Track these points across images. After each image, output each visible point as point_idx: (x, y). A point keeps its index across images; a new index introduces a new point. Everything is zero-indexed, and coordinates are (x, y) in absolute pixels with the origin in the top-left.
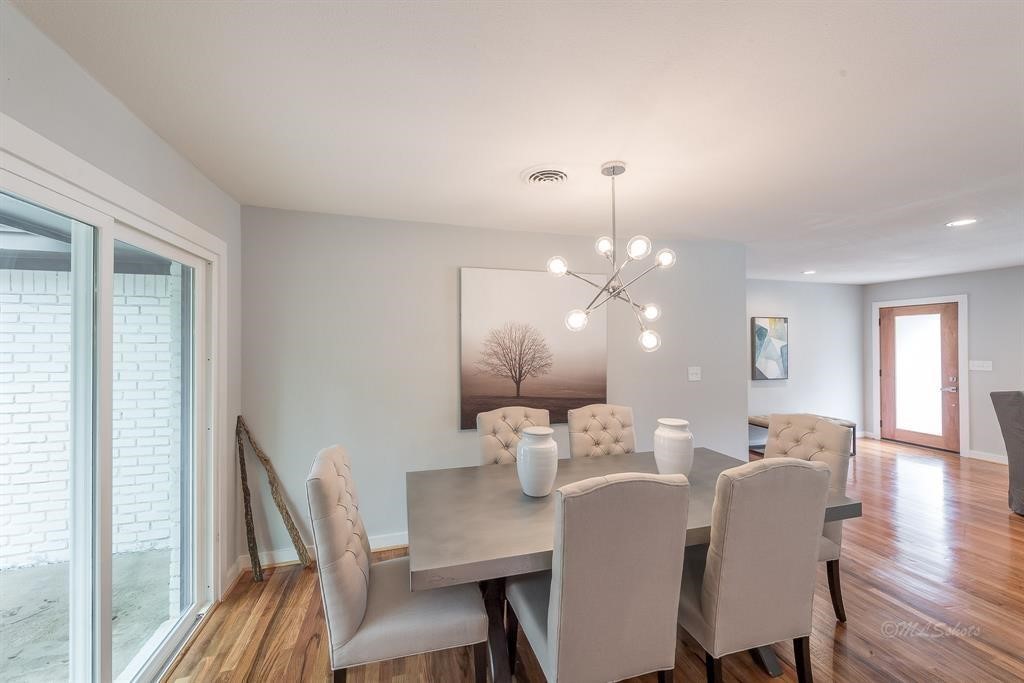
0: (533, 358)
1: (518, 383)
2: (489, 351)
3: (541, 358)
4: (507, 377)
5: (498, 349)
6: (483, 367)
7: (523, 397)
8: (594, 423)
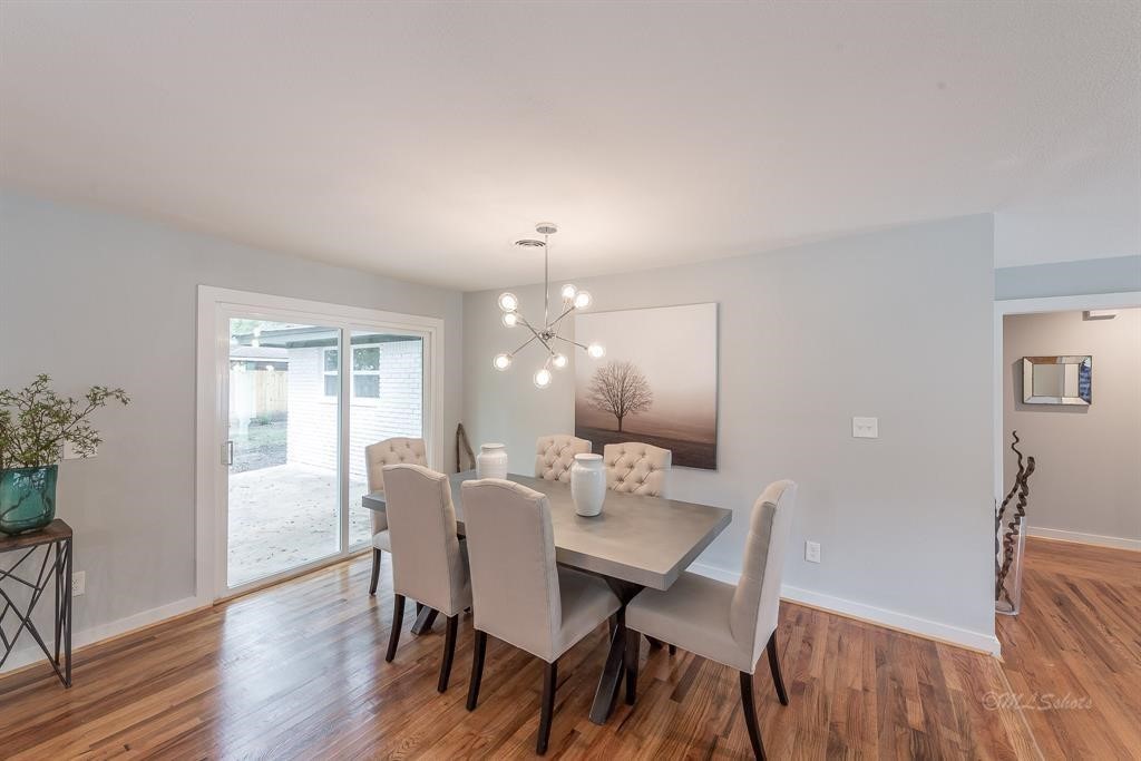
0: (634, 395)
1: (620, 418)
2: (596, 387)
3: (642, 396)
4: (610, 411)
5: (604, 386)
6: (591, 402)
7: (624, 432)
8: (624, 459)
